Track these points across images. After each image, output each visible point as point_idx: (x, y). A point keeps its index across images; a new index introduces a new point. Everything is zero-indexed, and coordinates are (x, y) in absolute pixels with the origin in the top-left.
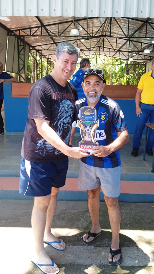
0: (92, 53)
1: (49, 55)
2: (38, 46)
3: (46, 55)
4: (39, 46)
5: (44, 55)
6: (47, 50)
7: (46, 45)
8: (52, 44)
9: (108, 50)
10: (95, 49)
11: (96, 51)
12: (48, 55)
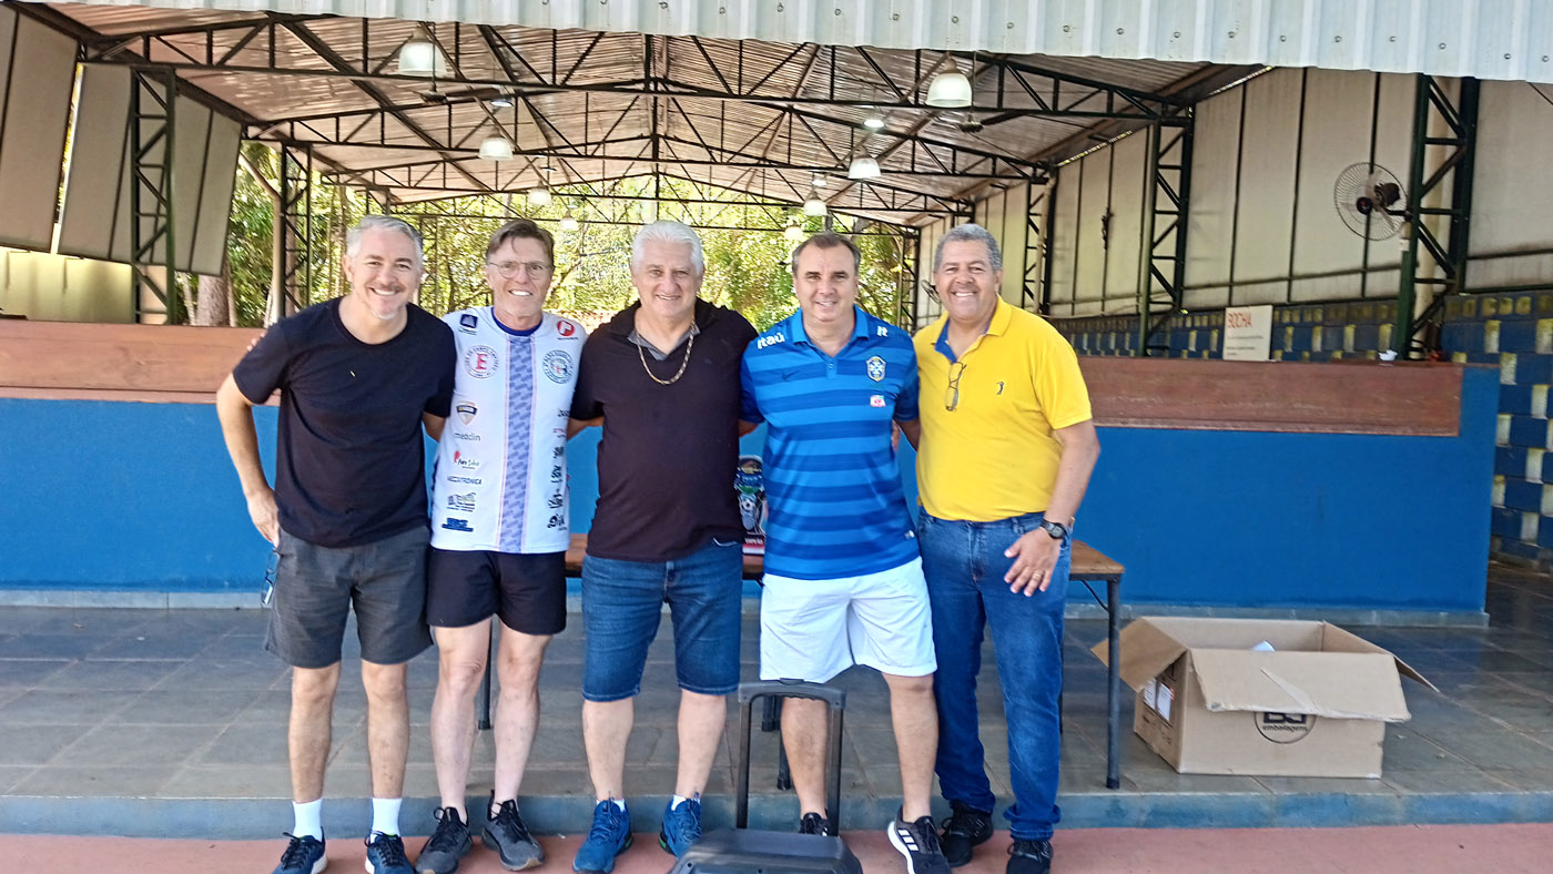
0: (616, 168)
1: (380, 169)
3: (367, 170)
5: (348, 171)
9: (704, 155)
10: (634, 149)
11: (638, 159)
12: (373, 170)
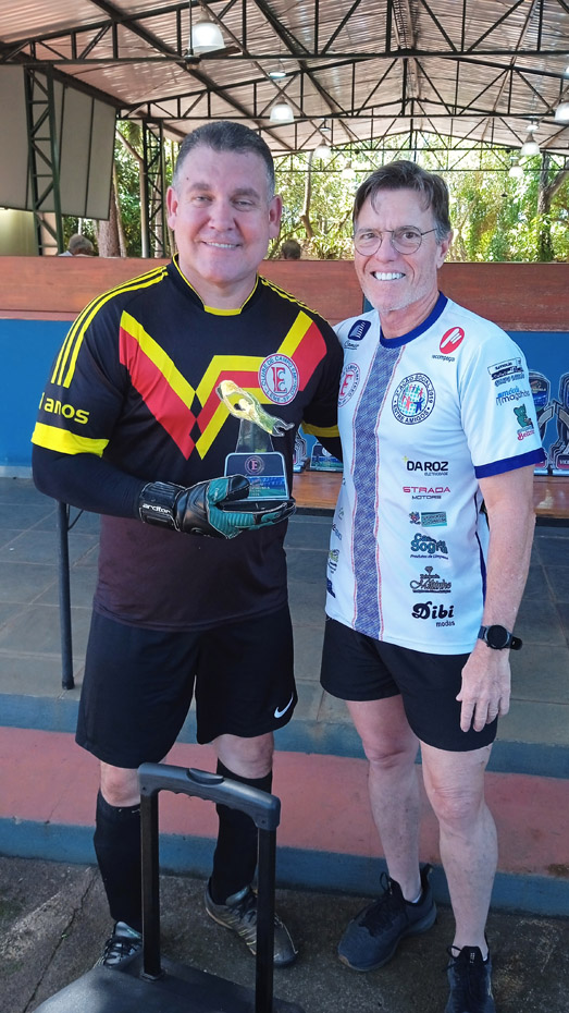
2: (149, 103)
4: (152, 105)
6: (185, 118)
7: (178, 98)
8: (202, 93)
